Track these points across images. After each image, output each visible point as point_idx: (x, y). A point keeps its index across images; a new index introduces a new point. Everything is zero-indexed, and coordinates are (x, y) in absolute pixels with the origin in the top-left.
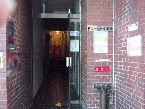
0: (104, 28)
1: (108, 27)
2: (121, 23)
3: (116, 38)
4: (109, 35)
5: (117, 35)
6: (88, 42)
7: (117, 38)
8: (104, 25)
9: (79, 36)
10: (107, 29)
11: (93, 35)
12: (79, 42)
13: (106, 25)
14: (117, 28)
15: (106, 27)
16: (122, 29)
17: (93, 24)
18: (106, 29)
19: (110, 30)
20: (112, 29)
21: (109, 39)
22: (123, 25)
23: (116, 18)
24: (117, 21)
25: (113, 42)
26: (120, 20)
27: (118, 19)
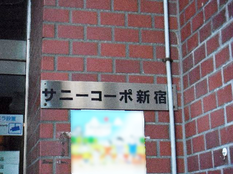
0: (125, 93)
1: (144, 87)
2: (208, 67)
3: (184, 140)
4: (148, 130)
5: (187, 126)
6: (44, 162)
7: (188, 143)
8: (123, 79)
9: (18, 133)
10: (140, 100)
11: (68, 128)
12: (18, 161)
13: (133, 80)
14: (189, 95)
15: (135, 88)
16: (213, 96)
17: (70, 74)
18: (134, 96)
19: (152, 105)
20: (161, 97)
21: (150, 148)
22: (219, 73)
23: (180, 50)
24: (187, 64)
25: (170, 161)
26: (201, 54)
27: (190, 50)
